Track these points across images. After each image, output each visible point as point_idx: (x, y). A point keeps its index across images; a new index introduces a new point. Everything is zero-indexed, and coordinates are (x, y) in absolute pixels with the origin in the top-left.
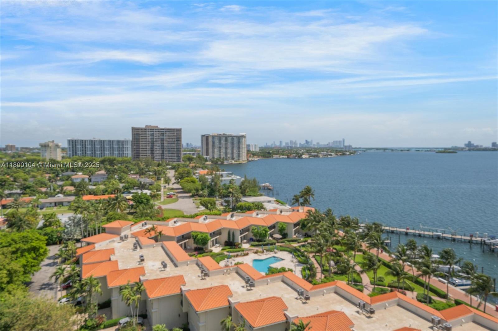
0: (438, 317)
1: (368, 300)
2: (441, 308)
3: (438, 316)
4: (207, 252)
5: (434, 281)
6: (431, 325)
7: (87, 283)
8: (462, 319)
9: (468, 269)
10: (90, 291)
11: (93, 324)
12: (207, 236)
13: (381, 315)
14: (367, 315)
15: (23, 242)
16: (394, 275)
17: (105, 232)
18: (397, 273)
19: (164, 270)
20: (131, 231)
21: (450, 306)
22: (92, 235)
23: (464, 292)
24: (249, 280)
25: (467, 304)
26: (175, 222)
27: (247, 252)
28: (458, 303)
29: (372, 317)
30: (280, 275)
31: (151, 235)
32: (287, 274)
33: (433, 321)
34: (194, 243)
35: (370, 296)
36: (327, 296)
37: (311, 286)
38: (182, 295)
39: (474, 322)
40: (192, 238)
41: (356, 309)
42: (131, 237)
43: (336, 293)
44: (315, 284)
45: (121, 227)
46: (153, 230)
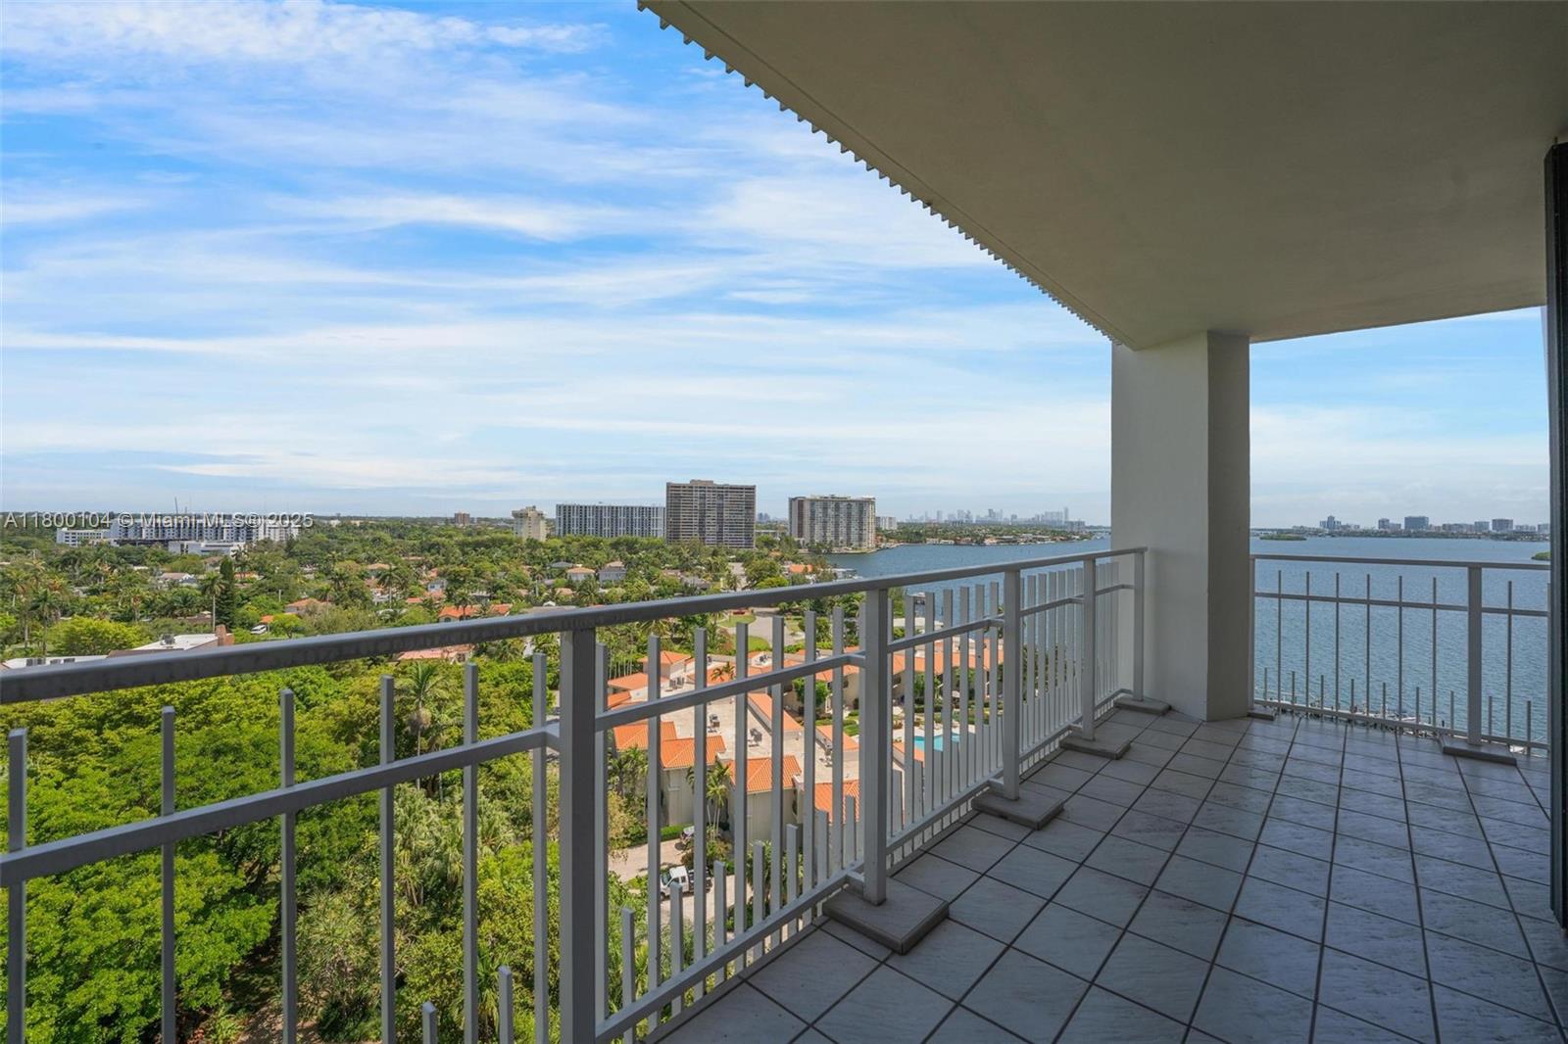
4: (824, 718)
7: (628, 757)
10: (633, 773)
11: (639, 832)
12: (823, 687)
15: (516, 680)
17: (642, 671)
19: (757, 745)
20: (685, 671)
22: (617, 677)
26: (762, 659)
27: (899, 721)
31: (723, 680)
34: (798, 700)
38: (795, 792)
40: (794, 690)
42: (688, 683)
45: (668, 662)
46: (727, 671)
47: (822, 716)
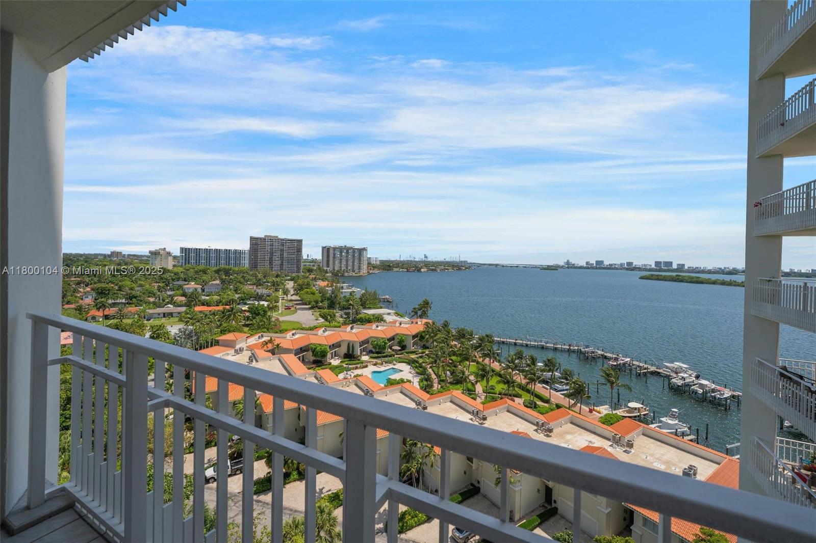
0: (542, 420)
1: (481, 407)
2: (544, 412)
3: (541, 419)
4: (326, 365)
5: (539, 388)
6: (535, 428)
8: (562, 420)
9: (567, 375)
12: (326, 348)
13: (492, 421)
14: (480, 422)
16: (505, 383)
17: (219, 345)
18: (508, 382)
20: (246, 343)
21: (552, 410)
22: (204, 348)
23: (563, 396)
24: (368, 392)
25: (566, 408)
26: (293, 335)
27: (366, 364)
28: (558, 407)
29: (484, 424)
30: (399, 387)
31: (268, 347)
32: (406, 385)
33: (537, 424)
34: (313, 356)
35: (483, 403)
36: (443, 406)
37: (428, 396)
38: (299, 409)
39: (572, 423)
40: (310, 350)
41: (470, 416)
42: (246, 350)
43: (452, 402)
44: (432, 394)
45: (235, 339)
46: (270, 343)
47: (326, 363)
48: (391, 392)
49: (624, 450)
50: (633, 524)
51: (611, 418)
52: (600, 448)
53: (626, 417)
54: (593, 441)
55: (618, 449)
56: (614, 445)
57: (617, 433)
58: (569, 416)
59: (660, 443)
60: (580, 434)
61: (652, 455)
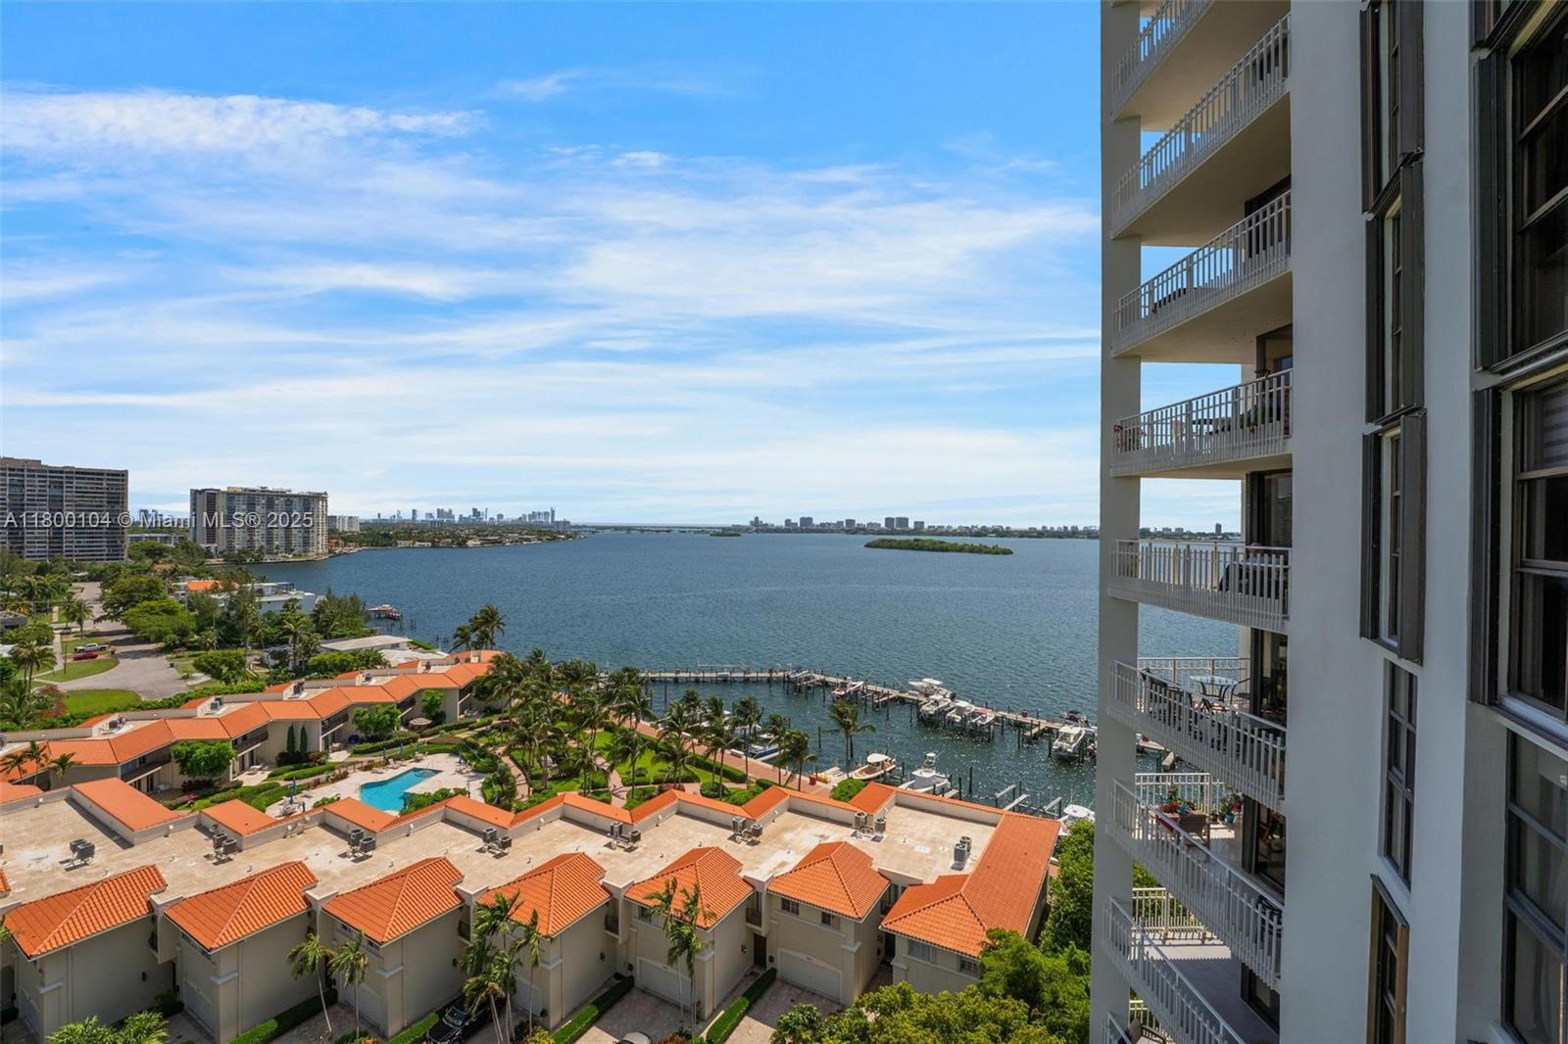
0: (742, 817)
1: (626, 817)
2: (742, 801)
3: (740, 814)
4: (228, 789)
5: (732, 759)
6: (731, 833)
8: (775, 809)
9: (776, 725)
12: (222, 748)
13: (650, 839)
14: (627, 847)
16: (667, 759)
18: (672, 756)
19: (90, 863)
21: (755, 794)
23: (771, 766)
24: (360, 836)
25: (775, 784)
26: (113, 725)
27: (343, 770)
28: (764, 785)
29: (636, 848)
30: (439, 809)
32: (455, 803)
33: (734, 826)
34: (182, 773)
35: (629, 807)
36: (546, 830)
37: (511, 815)
38: (154, 919)
39: (790, 810)
40: (173, 759)
41: (606, 840)
43: (564, 818)
44: (518, 811)
46: (32, 757)
47: (224, 786)
48: (420, 825)
49: (873, 837)
50: (894, 956)
51: (849, 787)
52: (839, 843)
53: (869, 780)
54: (827, 833)
55: (864, 838)
56: (858, 832)
57: (859, 811)
58: (788, 798)
59: (919, 813)
60: (806, 827)
61: (911, 835)
